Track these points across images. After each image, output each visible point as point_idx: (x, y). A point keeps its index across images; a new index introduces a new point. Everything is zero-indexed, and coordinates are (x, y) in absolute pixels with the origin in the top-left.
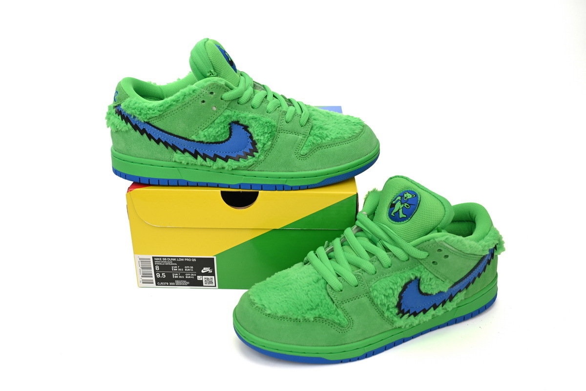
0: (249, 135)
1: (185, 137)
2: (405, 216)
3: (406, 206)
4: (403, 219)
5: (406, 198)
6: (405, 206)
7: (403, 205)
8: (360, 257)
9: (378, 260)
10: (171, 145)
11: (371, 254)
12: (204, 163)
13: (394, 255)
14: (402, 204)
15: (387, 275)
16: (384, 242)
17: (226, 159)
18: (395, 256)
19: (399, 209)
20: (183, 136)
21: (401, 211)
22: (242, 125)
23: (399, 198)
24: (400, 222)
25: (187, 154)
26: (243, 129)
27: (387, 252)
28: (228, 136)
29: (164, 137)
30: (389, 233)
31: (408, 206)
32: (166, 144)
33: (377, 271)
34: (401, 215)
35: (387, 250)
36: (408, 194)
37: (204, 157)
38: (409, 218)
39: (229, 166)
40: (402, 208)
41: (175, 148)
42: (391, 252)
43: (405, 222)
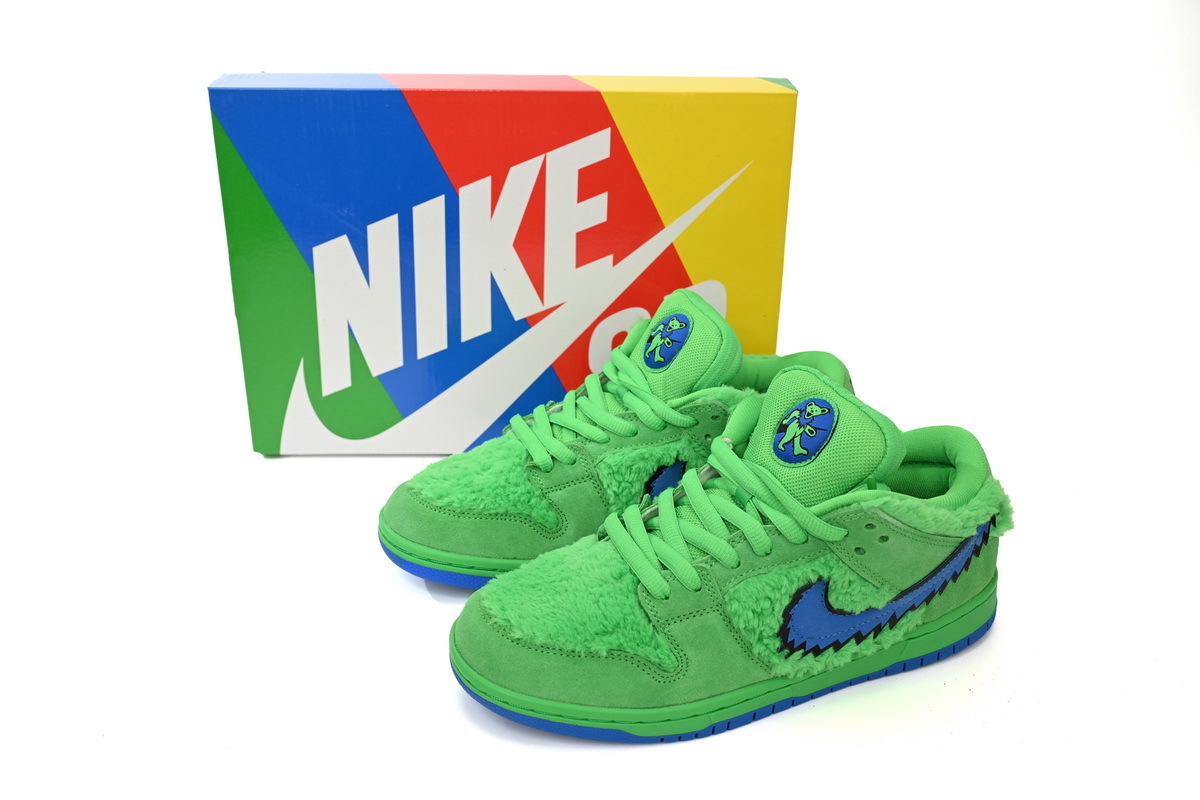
2: (805, 452)
3: (809, 430)
4: (800, 458)
5: (809, 414)
6: (807, 430)
7: (802, 429)
8: (710, 531)
9: (745, 539)
11: (731, 527)
13: (777, 530)
14: (800, 426)
15: (761, 571)
16: (759, 502)
18: (780, 534)
19: (794, 437)
21: (797, 440)
23: (796, 414)
24: (795, 463)
27: (763, 524)
31: (811, 432)
33: (742, 562)
34: (798, 450)
35: (764, 520)
36: (815, 407)
38: (813, 457)
40: (801, 434)
42: (773, 524)
43: (804, 463)
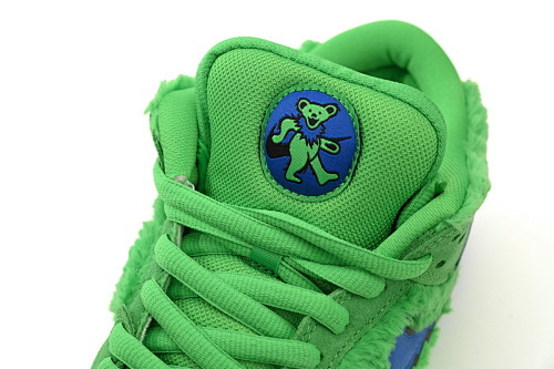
2: (335, 176)
3: (326, 145)
4: (330, 186)
5: (313, 122)
6: (323, 146)
7: (316, 147)
8: (266, 335)
9: (318, 324)
11: (293, 317)
13: (348, 292)
14: (310, 143)
15: (346, 349)
16: (299, 261)
18: (353, 295)
19: (309, 161)
21: (316, 164)
23: (288, 124)
24: (325, 193)
27: (327, 293)
30: (308, 237)
31: (333, 148)
33: (325, 352)
34: (323, 177)
35: (326, 287)
36: (316, 109)
38: (348, 179)
40: (318, 154)
42: (337, 287)
43: (338, 190)
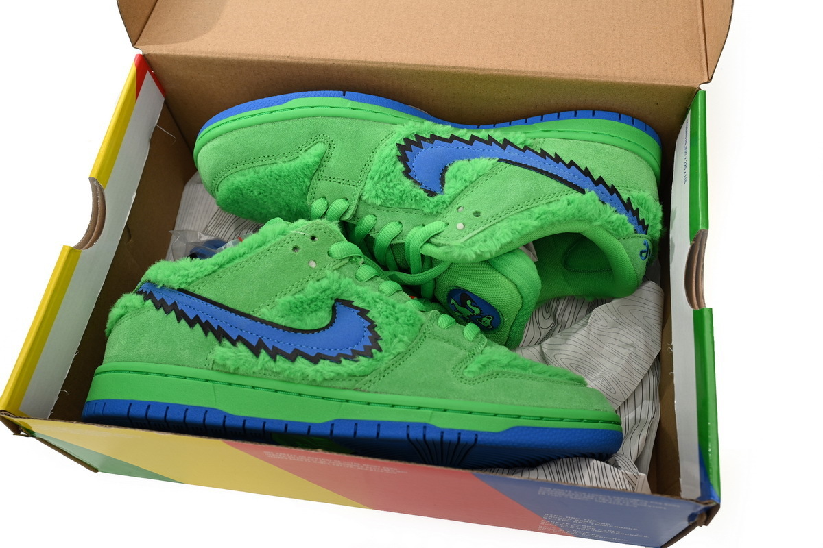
0: (368, 324)
1: (247, 312)
10: (216, 328)
12: (272, 364)
17: (314, 360)
20: (244, 310)
22: (357, 308)
25: (241, 347)
26: (358, 314)
28: (328, 322)
29: (207, 313)
32: (207, 328)
37: (273, 354)
39: (318, 371)
41: (220, 335)
